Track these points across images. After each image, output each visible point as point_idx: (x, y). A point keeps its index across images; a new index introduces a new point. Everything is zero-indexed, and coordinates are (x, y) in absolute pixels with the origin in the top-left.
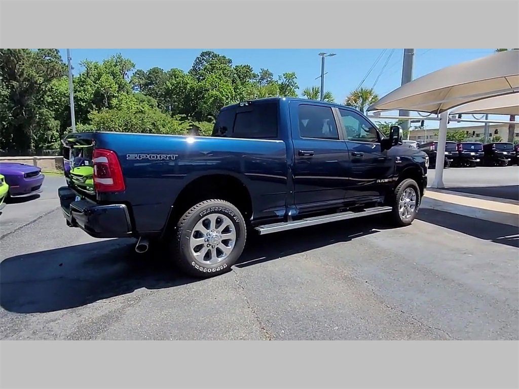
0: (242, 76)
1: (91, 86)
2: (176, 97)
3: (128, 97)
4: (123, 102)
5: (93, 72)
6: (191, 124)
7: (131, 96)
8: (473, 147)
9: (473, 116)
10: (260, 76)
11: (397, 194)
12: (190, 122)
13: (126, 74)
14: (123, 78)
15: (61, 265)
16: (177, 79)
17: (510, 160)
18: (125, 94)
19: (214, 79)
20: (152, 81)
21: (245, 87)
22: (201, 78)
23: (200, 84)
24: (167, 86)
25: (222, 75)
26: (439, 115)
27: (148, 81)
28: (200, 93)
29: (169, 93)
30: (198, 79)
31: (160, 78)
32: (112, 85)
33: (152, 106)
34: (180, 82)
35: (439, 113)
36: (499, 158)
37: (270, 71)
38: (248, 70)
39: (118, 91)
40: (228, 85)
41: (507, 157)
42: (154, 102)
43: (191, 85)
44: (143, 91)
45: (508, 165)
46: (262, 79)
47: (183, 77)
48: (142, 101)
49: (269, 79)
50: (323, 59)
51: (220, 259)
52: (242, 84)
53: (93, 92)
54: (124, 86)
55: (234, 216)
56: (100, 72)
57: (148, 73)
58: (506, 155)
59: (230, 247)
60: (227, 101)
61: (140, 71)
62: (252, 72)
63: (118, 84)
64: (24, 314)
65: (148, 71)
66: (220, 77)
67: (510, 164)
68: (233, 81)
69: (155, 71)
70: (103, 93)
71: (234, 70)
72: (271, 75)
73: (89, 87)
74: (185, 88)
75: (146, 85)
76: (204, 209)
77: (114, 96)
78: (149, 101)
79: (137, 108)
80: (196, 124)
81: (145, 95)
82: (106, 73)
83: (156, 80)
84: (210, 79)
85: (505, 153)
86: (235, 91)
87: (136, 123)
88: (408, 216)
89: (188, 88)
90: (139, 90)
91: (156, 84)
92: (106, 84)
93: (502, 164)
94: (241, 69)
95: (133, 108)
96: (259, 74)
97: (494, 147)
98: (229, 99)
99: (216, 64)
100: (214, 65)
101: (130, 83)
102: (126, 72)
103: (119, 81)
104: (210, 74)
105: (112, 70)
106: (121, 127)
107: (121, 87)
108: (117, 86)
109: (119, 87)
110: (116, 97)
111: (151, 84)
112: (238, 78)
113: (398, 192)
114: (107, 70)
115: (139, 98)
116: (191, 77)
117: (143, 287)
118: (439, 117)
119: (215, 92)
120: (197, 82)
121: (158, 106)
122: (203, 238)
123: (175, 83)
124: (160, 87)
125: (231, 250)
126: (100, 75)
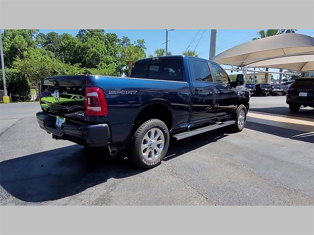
0: (111, 40)
1: (8, 43)
2: (68, 52)
3: (35, 51)
4: (32, 54)
5: (9, 33)
6: (85, 70)
7: (37, 50)
8: (250, 86)
9: (259, 69)
10: (122, 41)
11: (237, 113)
12: (85, 69)
13: (33, 35)
14: (31, 38)
15: (42, 166)
16: (69, 40)
17: (268, 93)
18: (33, 48)
19: (93, 41)
20: (50, 41)
21: (113, 47)
22: (85, 40)
23: (84, 44)
24: (61, 44)
25: (99, 39)
26: (242, 68)
27: (48, 41)
28: (84, 50)
29: (63, 49)
30: (83, 41)
31: (56, 39)
32: (23, 43)
33: (51, 57)
34: (71, 42)
35: (243, 67)
36: (263, 92)
37: (129, 38)
38: (115, 37)
39: (27, 47)
40: (102, 46)
41: (267, 91)
42: (53, 54)
43: (78, 44)
44: (44, 47)
45: (267, 96)
46: (124, 42)
47: (72, 39)
48: (44, 54)
49: (128, 43)
50: (167, 32)
51: (156, 156)
52: (112, 45)
53: (10, 46)
54: (32, 43)
55: (164, 129)
56: (15, 33)
57: (47, 35)
58: (267, 90)
59: (161, 149)
60: (102, 56)
61: (42, 34)
62: (117, 38)
63: (27, 42)
64: (39, 203)
65: (48, 34)
66: (97, 40)
67: (268, 95)
68: (105, 43)
69: (52, 35)
70: (16, 47)
71: (106, 36)
72: (129, 40)
73: (6, 43)
74: (74, 46)
75: (46, 43)
76: (149, 125)
77: (25, 50)
78: (49, 54)
79: (41, 58)
80: (88, 69)
81: (46, 50)
82: (19, 34)
83: (53, 40)
84: (91, 41)
85: (266, 89)
86: (107, 50)
87: (49, 69)
88: (241, 126)
89: (76, 46)
90: (41, 46)
91: (53, 43)
92: (19, 42)
93: (264, 95)
94: (111, 36)
95: (39, 58)
96: (122, 40)
97: (261, 86)
98: (103, 54)
99: (94, 32)
100: (93, 33)
101: (36, 41)
102: (33, 34)
103: (28, 39)
104: (90, 38)
105: (23, 32)
106: (37, 70)
107: (30, 44)
108: (27, 43)
109: (28, 44)
110: (26, 50)
111: (50, 43)
112: (108, 42)
113: (237, 112)
114: (19, 32)
115: (42, 52)
116: (78, 39)
117: (111, 177)
118: (242, 69)
119: (94, 49)
120: (82, 42)
121: (55, 57)
122: (148, 144)
123: (67, 42)
124: (56, 45)
125: (162, 150)
126: (14, 35)
